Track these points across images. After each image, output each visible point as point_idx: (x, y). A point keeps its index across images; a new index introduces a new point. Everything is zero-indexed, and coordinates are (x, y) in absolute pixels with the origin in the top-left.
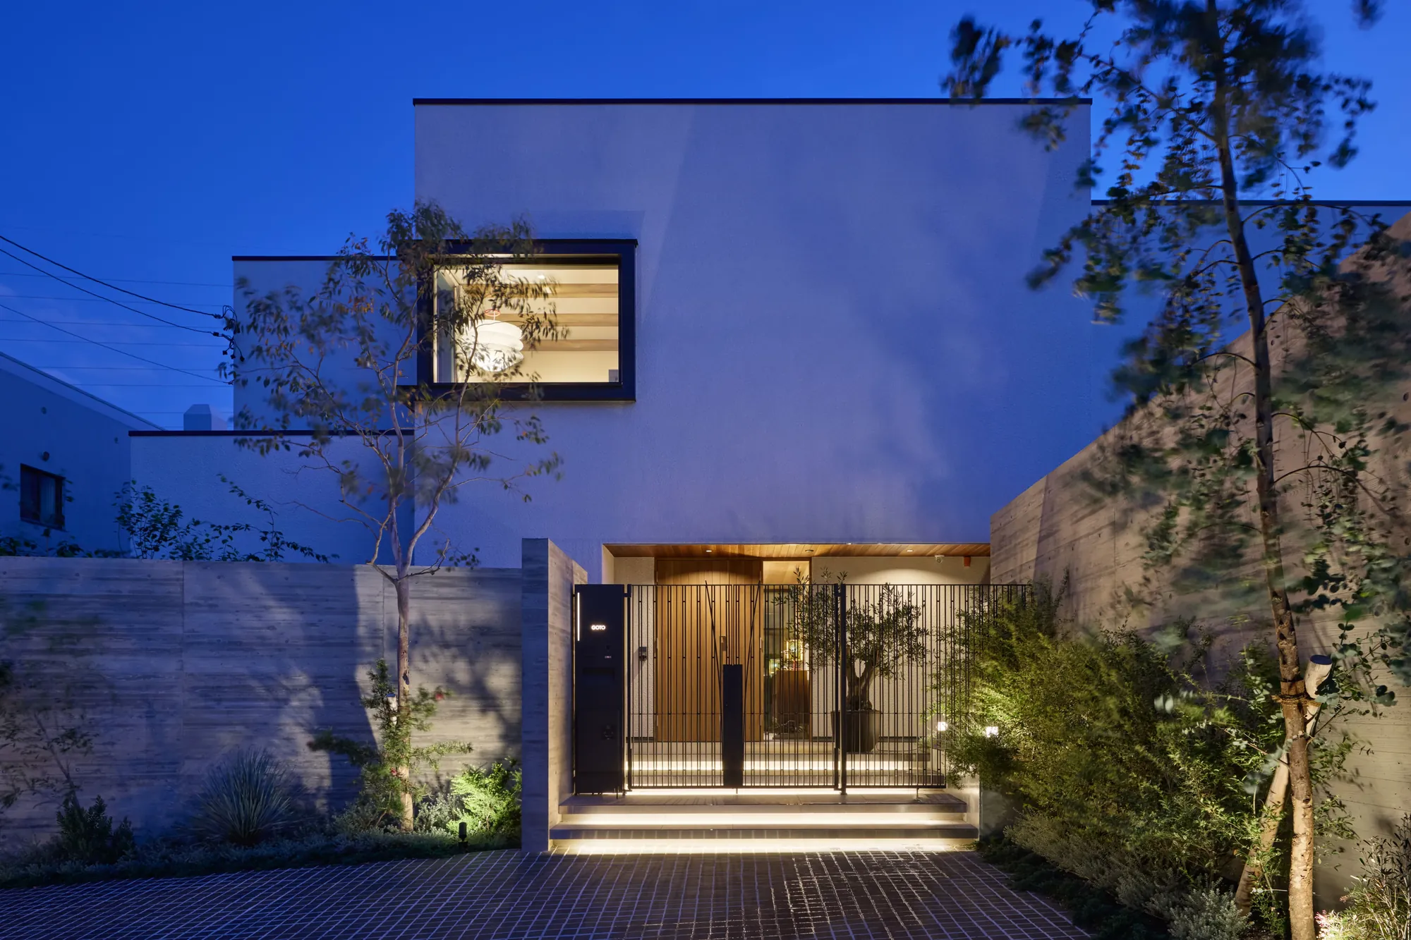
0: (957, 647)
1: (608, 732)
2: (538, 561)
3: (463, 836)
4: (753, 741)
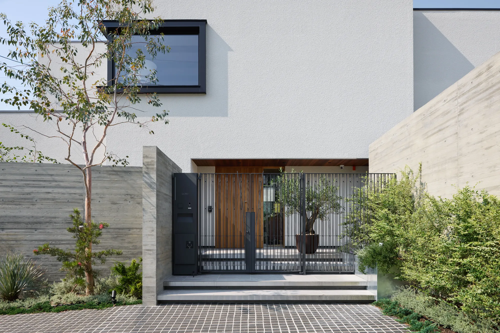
1: (189, 245)
2: (151, 158)
3: (114, 298)
4: (260, 248)
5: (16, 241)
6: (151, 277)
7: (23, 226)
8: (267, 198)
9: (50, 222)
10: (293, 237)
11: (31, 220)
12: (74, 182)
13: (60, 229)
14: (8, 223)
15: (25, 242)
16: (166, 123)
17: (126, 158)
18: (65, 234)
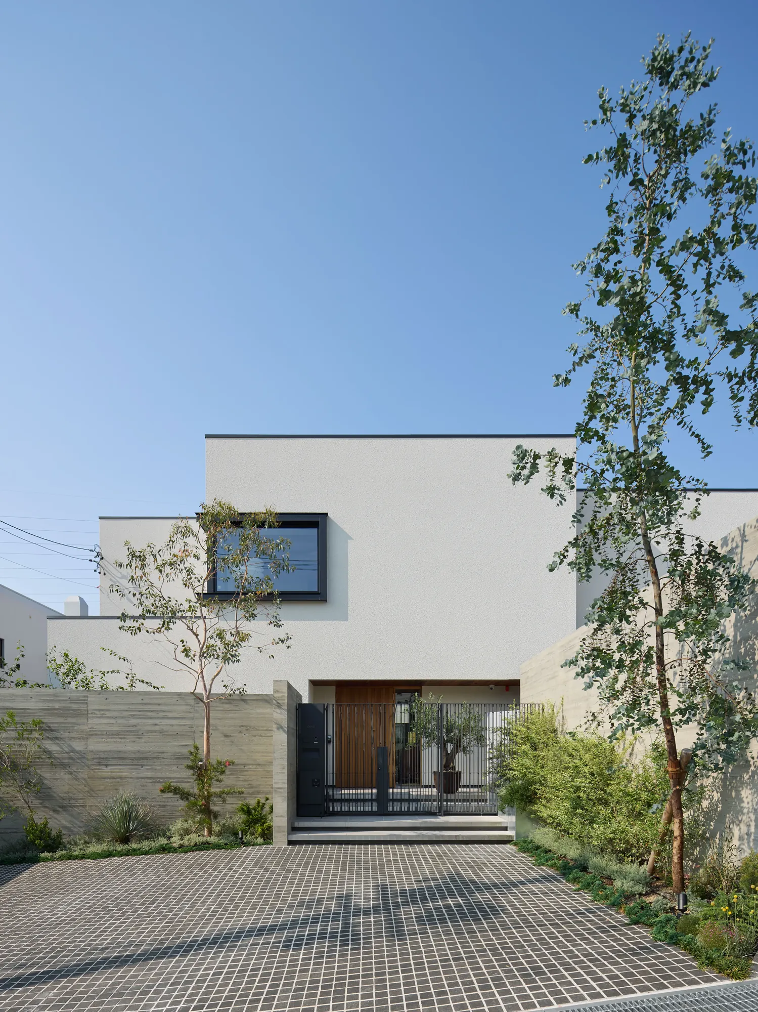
0: (503, 737)
1: (316, 783)
2: (282, 692)
3: (242, 838)
4: (393, 788)
5: (121, 778)
6: (281, 816)
7: (129, 762)
8: (401, 719)
9: (157, 758)
10: (430, 775)
11: (137, 755)
12: (184, 712)
13: (169, 765)
14: (113, 758)
15: (131, 780)
16: (288, 647)
17: (245, 687)
18: (174, 772)
